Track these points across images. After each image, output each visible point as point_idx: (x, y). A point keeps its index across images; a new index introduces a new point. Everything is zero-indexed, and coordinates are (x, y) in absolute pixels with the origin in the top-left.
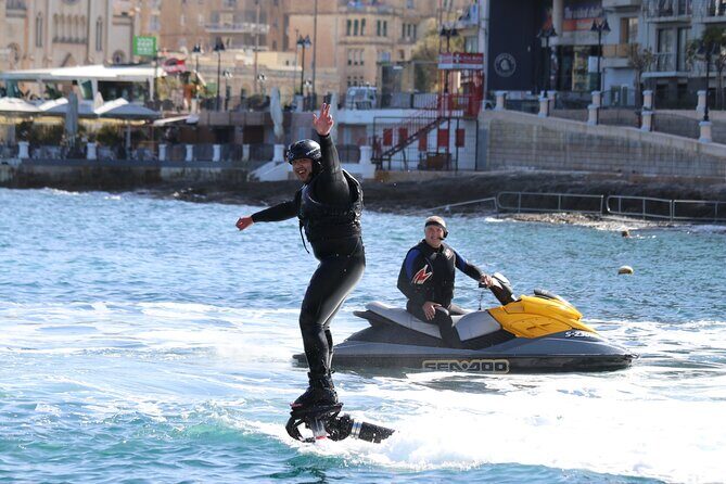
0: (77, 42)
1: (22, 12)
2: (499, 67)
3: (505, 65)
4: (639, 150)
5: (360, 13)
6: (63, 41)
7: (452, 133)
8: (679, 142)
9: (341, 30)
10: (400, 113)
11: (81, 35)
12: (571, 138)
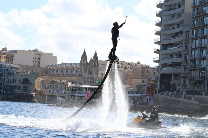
0: (91, 82)
1: (81, 76)
2: (162, 87)
3: (163, 87)
4: (181, 102)
5: (145, 79)
6: (89, 82)
7: (149, 98)
8: (188, 101)
9: (141, 82)
10: (139, 94)
11: (92, 81)
12: (170, 100)
